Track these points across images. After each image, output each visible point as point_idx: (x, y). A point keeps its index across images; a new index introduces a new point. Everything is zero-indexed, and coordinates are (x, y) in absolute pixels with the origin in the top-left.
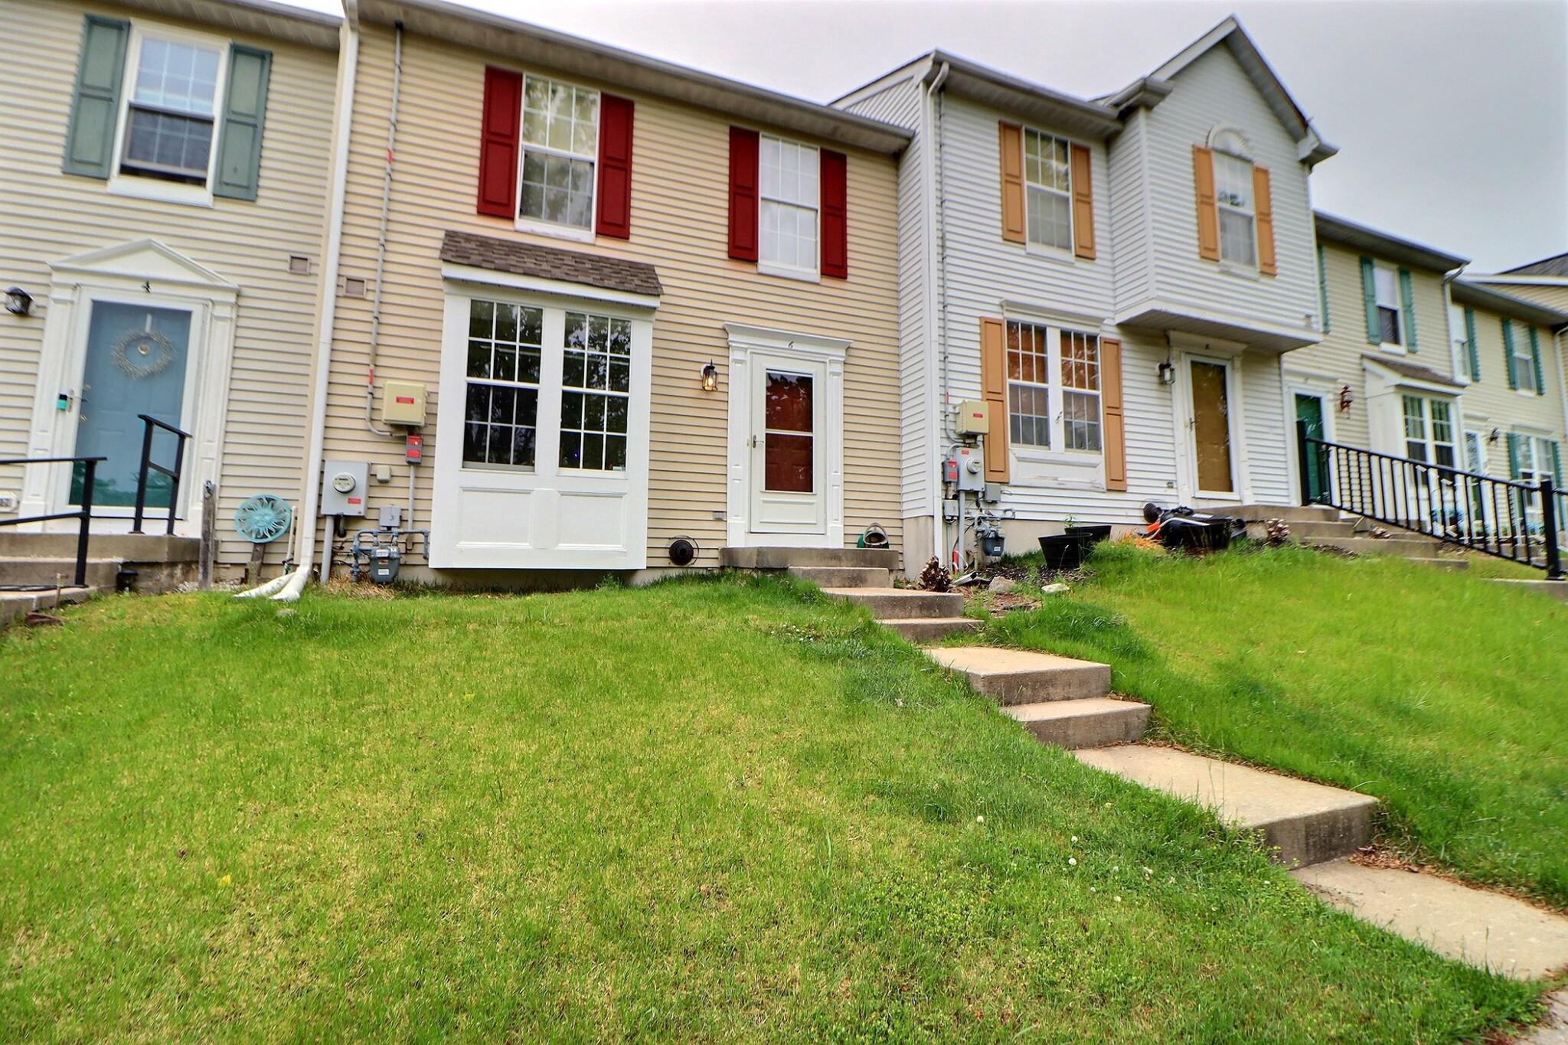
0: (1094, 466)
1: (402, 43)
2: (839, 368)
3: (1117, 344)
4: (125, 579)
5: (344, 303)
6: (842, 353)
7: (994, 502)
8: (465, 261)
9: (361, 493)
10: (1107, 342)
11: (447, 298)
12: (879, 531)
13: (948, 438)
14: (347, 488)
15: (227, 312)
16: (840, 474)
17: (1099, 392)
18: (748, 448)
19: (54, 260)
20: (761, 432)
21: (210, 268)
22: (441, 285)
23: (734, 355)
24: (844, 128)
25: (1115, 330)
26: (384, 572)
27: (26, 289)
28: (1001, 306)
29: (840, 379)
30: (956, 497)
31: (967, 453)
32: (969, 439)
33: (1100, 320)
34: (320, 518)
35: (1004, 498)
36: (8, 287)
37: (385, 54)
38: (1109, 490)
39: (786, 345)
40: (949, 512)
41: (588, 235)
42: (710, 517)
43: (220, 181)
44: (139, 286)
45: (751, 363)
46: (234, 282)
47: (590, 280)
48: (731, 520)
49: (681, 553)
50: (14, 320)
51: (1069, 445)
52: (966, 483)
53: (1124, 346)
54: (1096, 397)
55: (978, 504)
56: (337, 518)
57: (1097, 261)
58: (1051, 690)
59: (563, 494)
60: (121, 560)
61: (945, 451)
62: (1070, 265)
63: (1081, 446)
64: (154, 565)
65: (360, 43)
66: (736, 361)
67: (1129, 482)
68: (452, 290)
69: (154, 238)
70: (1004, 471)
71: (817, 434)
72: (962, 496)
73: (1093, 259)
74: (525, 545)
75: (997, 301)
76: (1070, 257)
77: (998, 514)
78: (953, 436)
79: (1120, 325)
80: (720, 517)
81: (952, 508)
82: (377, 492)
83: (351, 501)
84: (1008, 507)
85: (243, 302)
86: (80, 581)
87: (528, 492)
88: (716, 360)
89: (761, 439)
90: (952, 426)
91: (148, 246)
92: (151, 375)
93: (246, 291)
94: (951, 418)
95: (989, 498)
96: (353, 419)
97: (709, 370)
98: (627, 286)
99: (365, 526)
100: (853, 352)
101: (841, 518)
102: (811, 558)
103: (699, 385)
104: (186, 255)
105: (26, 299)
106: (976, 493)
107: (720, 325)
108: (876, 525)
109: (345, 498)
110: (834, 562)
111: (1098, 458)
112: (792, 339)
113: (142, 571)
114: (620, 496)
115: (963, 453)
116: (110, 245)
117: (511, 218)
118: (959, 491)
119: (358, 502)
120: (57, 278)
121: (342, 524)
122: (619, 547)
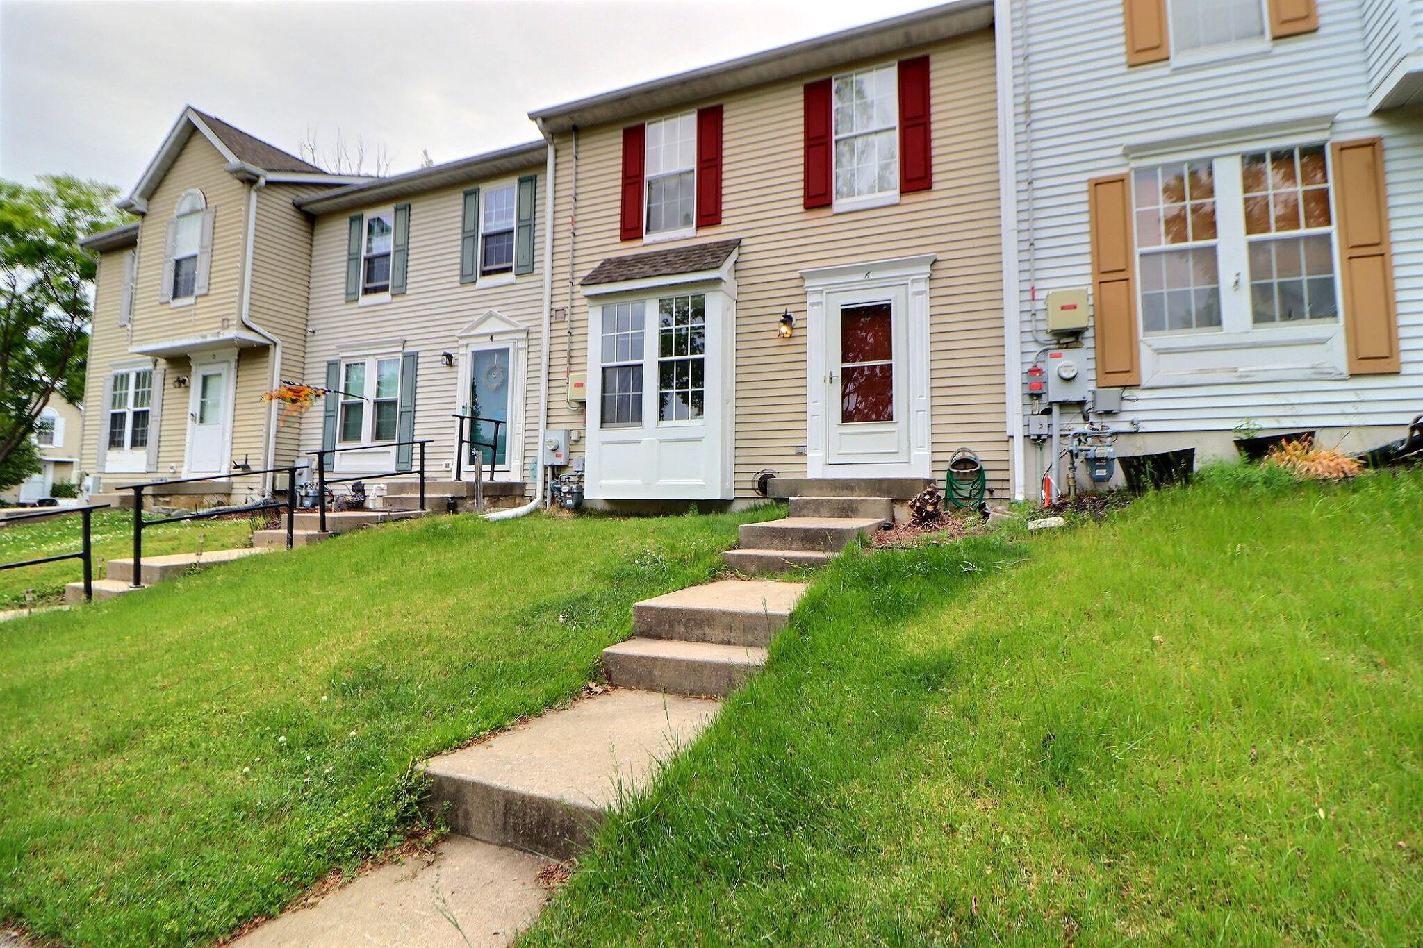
0: (1321, 342)
1: (577, 139)
2: (924, 286)
3: (1372, 145)
4: (452, 506)
5: (555, 326)
6: (927, 269)
7: (1108, 413)
8: (607, 280)
9: (561, 451)
10: (1343, 148)
11: (590, 310)
12: (968, 455)
13: (1037, 341)
14: (552, 447)
15: (522, 344)
16: (926, 398)
17: (1333, 229)
18: (825, 385)
19: (457, 333)
20: (837, 367)
21: (514, 320)
22: (585, 301)
23: (811, 299)
24: (914, 31)
25: (1373, 122)
26: (569, 502)
27: (449, 352)
28: (1125, 155)
29: (926, 298)
30: (1047, 412)
31: (1059, 356)
32: (1070, 337)
33: (1329, 121)
34: (546, 467)
35: (1127, 406)
36: (442, 352)
37: (569, 150)
38: (1353, 375)
39: (862, 277)
40: (1035, 430)
41: (691, 231)
42: (792, 451)
43: (517, 266)
44: (488, 339)
45: (827, 303)
46: (523, 326)
47: (669, 270)
48: (811, 453)
49: (763, 485)
50: (447, 369)
51: (1260, 317)
52: (1056, 393)
53: (1388, 143)
54: (1327, 237)
55: (1086, 418)
56: (553, 467)
57: (1322, 31)
58: (707, 630)
59: (661, 442)
60: (450, 495)
61: (1031, 358)
62: (1266, 55)
63: (1290, 314)
64: (462, 498)
65: (556, 151)
66: (813, 305)
67: (1404, 357)
68: (591, 303)
69: (492, 309)
70: (1132, 368)
71: (898, 361)
72: (1055, 409)
73: (1315, 31)
74: (639, 482)
75: (1119, 151)
76: (1265, 44)
77: (1114, 427)
78: (1044, 337)
79: (1379, 112)
80: (801, 451)
81: (1039, 426)
82: (573, 449)
83: (557, 456)
84: (1130, 417)
85: (531, 336)
86: (422, 507)
87: (639, 442)
88: (790, 309)
89: (838, 374)
90: (1042, 326)
91: (490, 315)
92: (497, 389)
93: (532, 329)
94: (1040, 316)
95: (1101, 408)
96: (559, 404)
97: (787, 320)
98: (697, 266)
99: (567, 472)
100: (938, 266)
101: (927, 443)
102: (821, 488)
103: (776, 334)
104: (505, 315)
105: (449, 357)
106: (1081, 403)
107: (797, 275)
108: (964, 450)
109: (554, 454)
110: (845, 492)
111: (1334, 330)
112: (868, 269)
113: (460, 502)
114: (700, 440)
115: (1052, 356)
116: (476, 319)
117: (641, 237)
118: (1051, 403)
119: (560, 456)
120: (461, 342)
121: (556, 470)
122: (701, 482)
